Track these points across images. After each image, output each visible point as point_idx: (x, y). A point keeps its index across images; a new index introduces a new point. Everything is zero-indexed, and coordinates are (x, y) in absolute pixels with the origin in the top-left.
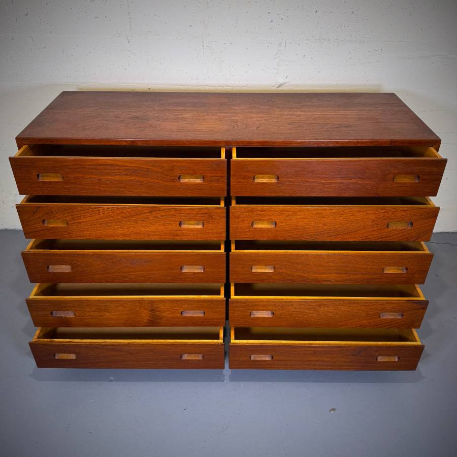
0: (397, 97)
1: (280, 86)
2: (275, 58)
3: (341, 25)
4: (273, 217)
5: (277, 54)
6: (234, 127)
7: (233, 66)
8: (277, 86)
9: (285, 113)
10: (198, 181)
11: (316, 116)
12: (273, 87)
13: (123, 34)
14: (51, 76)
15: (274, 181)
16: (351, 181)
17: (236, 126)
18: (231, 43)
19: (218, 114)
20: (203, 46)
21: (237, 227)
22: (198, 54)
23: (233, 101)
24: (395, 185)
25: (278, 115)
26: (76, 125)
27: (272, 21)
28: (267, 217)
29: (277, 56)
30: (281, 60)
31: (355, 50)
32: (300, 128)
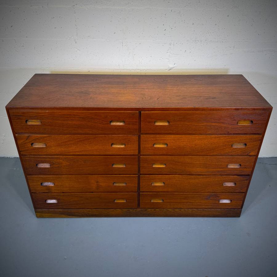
0: (244, 77)
1: (170, 70)
2: (167, 52)
3: (209, 32)
4: (165, 141)
5: (168, 50)
6: (143, 98)
7: (141, 58)
8: (169, 69)
9: (175, 89)
10: (121, 124)
11: (194, 91)
12: (166, 70)
13: (73, 38)
14: (27, 63)
15: (166, 124)
16: (212, 124)
17: (144, 98)
18: (140, 44)
19: (133, 90)
20: (123, 45)
21: (144, 147)
22: (119, 50)
23: (142, 80)
24: (238, 127)
25: (170, 90)
26: (44, 97)
27: (165, 30)
28: (162, 141)
29: (169, 51)
30: (171, 53)
31: (217, 47)
32: (184, 99)
